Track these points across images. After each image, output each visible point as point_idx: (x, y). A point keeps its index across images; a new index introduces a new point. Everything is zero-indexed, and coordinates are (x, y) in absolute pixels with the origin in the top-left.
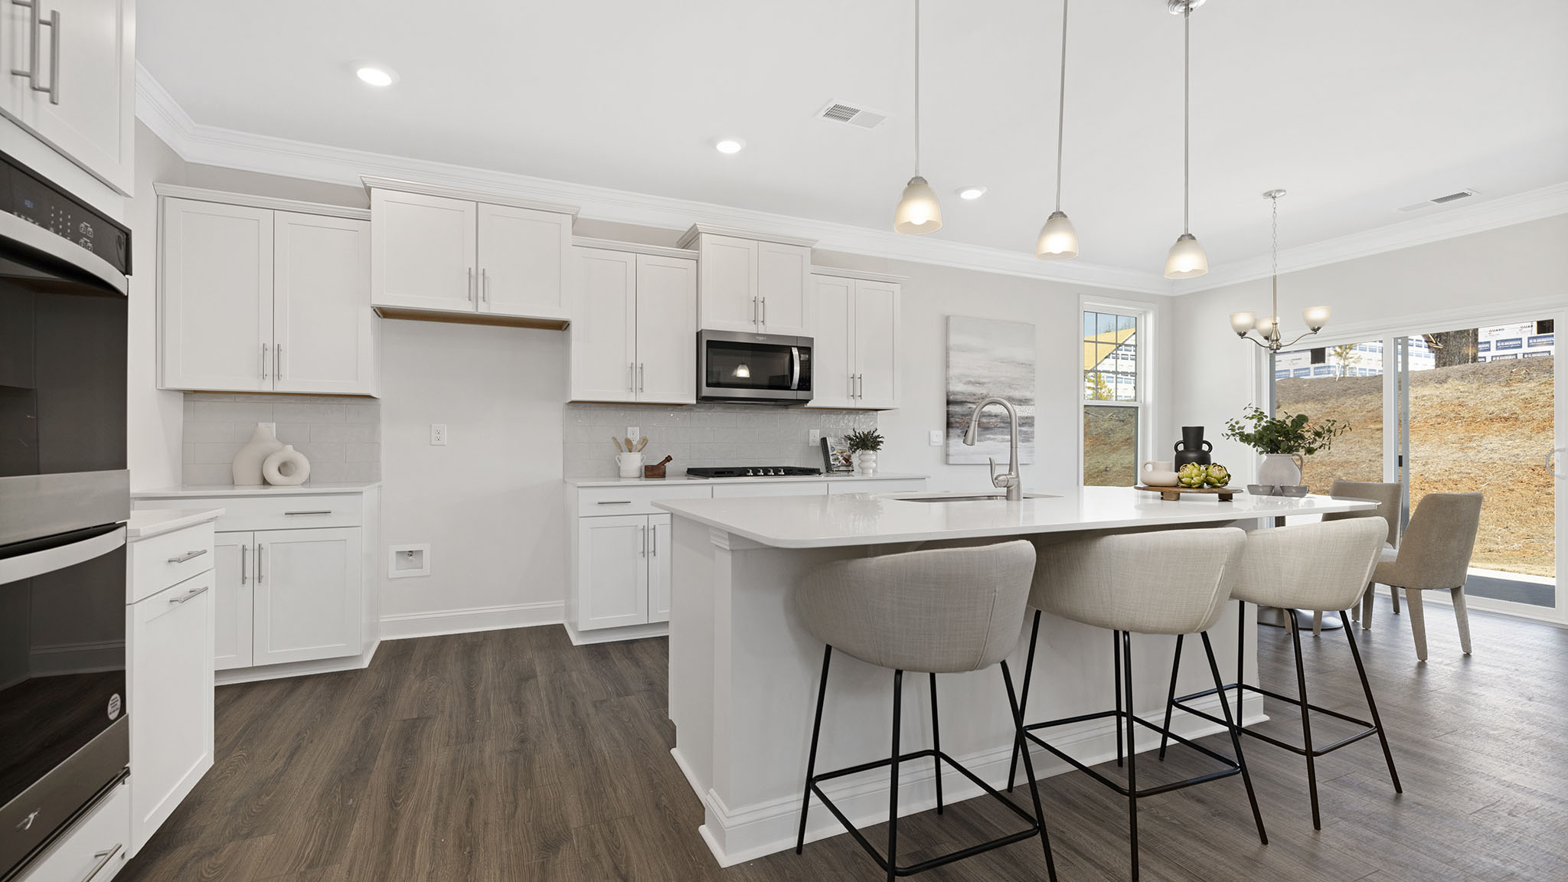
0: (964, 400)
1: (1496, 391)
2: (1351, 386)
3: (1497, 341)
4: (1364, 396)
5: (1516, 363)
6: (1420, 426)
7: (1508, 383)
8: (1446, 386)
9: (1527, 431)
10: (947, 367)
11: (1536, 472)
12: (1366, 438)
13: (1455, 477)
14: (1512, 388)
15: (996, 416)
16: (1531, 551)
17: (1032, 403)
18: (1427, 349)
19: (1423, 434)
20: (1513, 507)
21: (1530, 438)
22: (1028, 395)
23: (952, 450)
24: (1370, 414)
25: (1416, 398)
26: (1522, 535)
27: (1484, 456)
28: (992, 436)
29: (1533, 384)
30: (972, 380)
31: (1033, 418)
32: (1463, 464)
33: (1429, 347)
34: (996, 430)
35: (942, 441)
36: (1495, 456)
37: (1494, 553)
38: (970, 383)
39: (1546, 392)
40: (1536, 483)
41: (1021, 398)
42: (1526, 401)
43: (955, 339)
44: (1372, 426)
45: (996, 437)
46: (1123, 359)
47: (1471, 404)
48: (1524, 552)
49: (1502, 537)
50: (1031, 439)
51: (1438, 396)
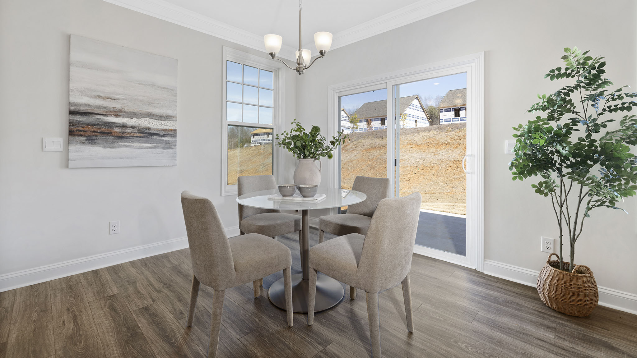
0: (91, 111)
1: (444, 134)
2: (405, 132)
3: (445, 119)
4: (408, 135)
5: (449, 125)
6: (423, 146)
7: (447, 132)
8: (431, 132)
9: (452, 148)
10: (69, 80)
11: (454, 163)
12: (408, 150)
13: (432, 165)
14: (448, 133)
15: (132, 127)
16: (452, 193)
17: (174, 119)
18: (427, 121)
19: (424, 149)
20: (448, 176)
21: (453, 151)
22: (169, 112)
23: (71, 156)
24: (410, 142)
25: (423, 136)
26: (450, 186)
27: (440, 157)
28: (127, 144)
29: (454, 132)
30: (102, 95)
31: (175, 130)
32: (435, 160)
33: (428, 121)
34: (132, 139)
35: (62, 147)
36: (444, 157)
37: (443, 194)
38: (98, 97)
39: (457, 135)
40: (454, 167)
41: (161, 114)
42: (452, 138)
43: (75, 56)
44: (410, 146)
45: (133, 144)
46: (344, 121)
47: (437, 138)
48: (451, 193)
49: (445, 188)
50: (172, 147)
51: (428, 136)
